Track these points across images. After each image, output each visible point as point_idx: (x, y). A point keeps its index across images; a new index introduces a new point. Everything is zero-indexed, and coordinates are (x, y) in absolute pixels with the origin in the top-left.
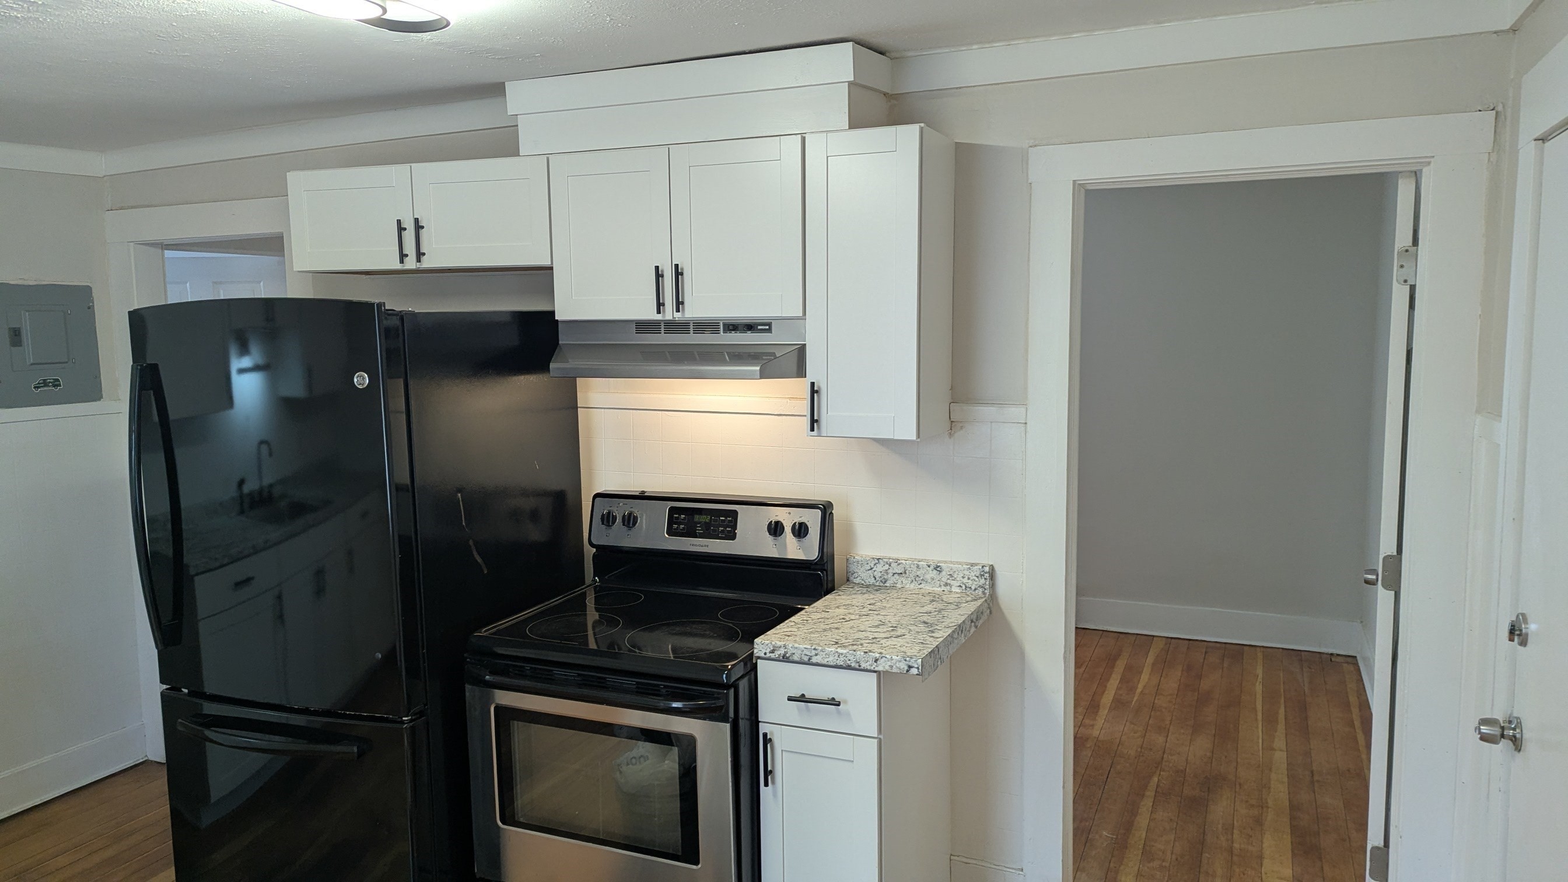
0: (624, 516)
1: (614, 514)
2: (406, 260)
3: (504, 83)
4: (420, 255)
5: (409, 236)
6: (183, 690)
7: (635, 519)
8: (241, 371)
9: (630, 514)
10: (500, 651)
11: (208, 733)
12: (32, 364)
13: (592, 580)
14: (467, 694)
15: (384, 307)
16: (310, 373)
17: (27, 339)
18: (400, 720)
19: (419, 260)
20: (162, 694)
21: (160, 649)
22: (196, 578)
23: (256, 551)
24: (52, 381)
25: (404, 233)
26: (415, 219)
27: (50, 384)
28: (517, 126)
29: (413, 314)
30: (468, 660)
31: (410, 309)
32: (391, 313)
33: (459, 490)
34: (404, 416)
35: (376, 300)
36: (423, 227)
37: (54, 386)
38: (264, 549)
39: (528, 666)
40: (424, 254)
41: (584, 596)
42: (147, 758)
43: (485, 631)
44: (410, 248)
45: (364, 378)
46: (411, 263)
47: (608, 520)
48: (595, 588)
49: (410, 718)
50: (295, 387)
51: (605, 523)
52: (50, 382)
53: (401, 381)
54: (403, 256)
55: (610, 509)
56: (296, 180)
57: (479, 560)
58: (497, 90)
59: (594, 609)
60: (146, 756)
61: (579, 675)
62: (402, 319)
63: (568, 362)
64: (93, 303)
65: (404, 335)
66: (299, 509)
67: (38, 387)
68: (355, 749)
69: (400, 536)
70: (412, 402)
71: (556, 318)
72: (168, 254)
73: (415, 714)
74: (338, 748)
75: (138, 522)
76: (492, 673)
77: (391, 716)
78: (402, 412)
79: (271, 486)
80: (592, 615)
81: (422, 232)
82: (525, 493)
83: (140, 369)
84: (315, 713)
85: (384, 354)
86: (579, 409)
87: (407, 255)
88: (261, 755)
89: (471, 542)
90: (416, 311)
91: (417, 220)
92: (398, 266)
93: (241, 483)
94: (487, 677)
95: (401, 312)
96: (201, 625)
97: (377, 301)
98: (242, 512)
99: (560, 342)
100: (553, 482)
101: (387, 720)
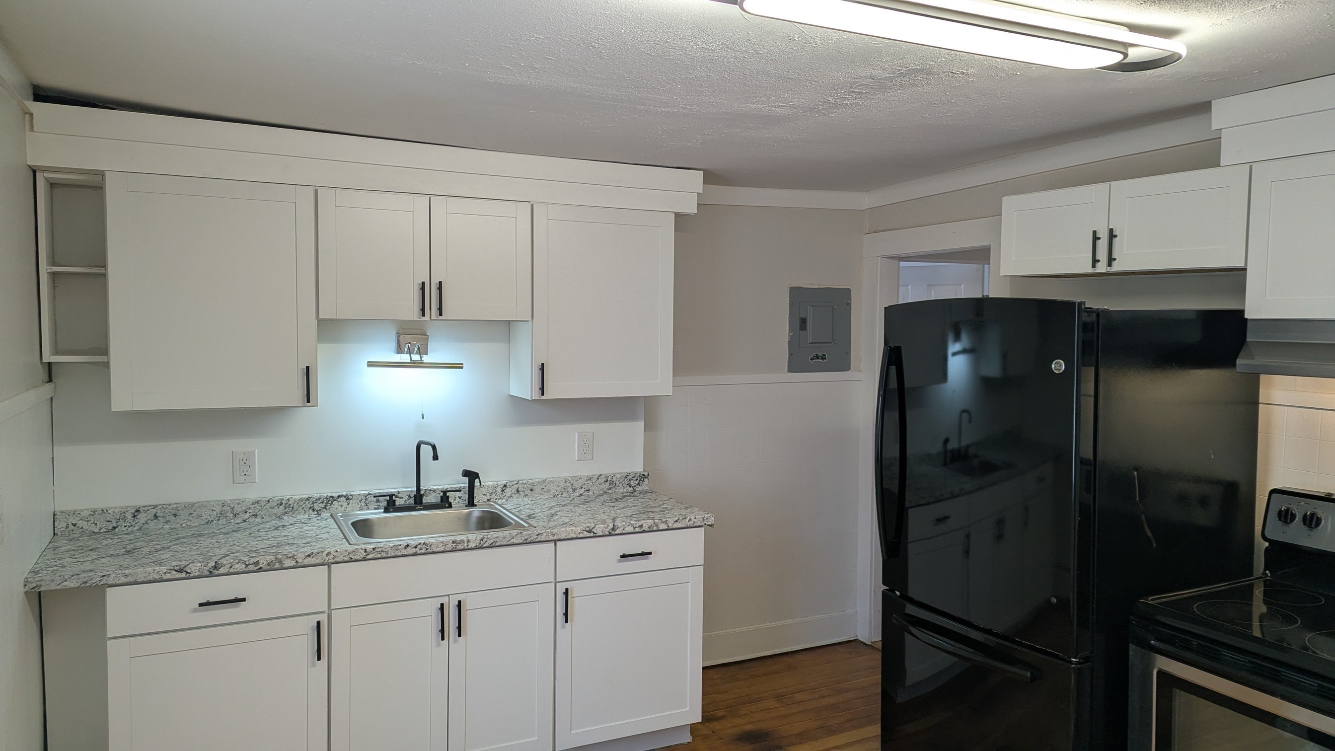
0: (1305, 515)
1: (1294, 512)
2: (1098, 265)
3: (1211, 101)
4: (1111, 260)
5: (1102, 245)
6: (897, 592)
7: (1318, 522)
8: (954, 354)
9: (1313, 515)
10: (1163, 619)
11: (912, 629)
12: (811, 343)
13: (1263, 574)
14: (1131, 653)
15: (1084, 305)
16: (1005, 357)
17: (810, 326)
18: (1069, 659)
19: (1110, 265)
20: (883, 592)
21: (885, 559)
22: (910, 511)
23: (953, 496)
24: (821, 355)
25: (1098, 242)
26: (1110, 229)
27: (820, 358)
28: (1220, 138)
29: (1106, 312)
30: (1134, 622)
31: (1106, 307)
32: (1089, 311)
33: (1136, 469)
34: (1092, 400)
35: (1077, 300)
36: (1116, 236)
37: (822, 359)
38: (959, 496)
39: (1195, 642)
40: (1115, 259)
41: (1250, 588)
42: (856, 638)
43: (1152, 600)
44: (1102, 255)
45: (1061, 365)
46: (1102, 268)
47: (1286, 517)
48: (1265, 582)
49: (1078, 660)
50: (993, 369)
51: (1282, 520)
52: (820, 356)
53: (1093, 369)
54: (1095, 261)
55: (1289, 506)
56: (1010, 203)
57: (1149, 533)
58: (1204, 108)
59: (1262, 601)
60: (857, 636)
61: (1250, 662)
62: (1098, 315)
63: (1254, 358)
64: (851, 301)
65: (1098, 330)
66: (988, 468)
67: (813, 359)
68: (1029, 674)
69: (1081, 504)
70: (1101, 388)
71: (1246, 317)
72: (902, 264)
73: (1082, 658)
74: (1015, 670)
75: (878, 462)
76: (1157, 639)
77: (1061, 655)
78: (1090, 396)
79: (968, 446)
80: (1259, 607)
81: (1115, 240)
82: (1198, 480)
83: (890, 350)
84: (996, 635)
85: (1080, 343)
86: (1260, 405)
87: (1099, 261)
88: (951, 657)
89: (1143, 517)
90: (1111, 309)
91: (1111, 230)
92: (1090, 270)
93: (947, 441)
94: (1152, 642)
95: (1097, 309)
96: (909, 545)
97: (1079, 301)
98: (945, 464)
99: (1248, 340)
100: (1227, 470)
101: (1057, 657)
